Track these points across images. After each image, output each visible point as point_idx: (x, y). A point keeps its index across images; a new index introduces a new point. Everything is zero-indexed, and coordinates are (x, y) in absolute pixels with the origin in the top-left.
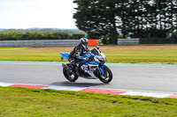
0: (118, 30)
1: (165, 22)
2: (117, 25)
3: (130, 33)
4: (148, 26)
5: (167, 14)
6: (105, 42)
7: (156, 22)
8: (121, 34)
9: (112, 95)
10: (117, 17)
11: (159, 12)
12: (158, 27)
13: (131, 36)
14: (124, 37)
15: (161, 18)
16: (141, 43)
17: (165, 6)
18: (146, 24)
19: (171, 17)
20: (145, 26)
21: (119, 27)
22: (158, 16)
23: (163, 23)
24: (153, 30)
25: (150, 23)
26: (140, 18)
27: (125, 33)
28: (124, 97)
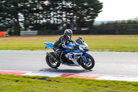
0: (21, 24)
1: (57, 18)
2: (20, 20)
3: (30, 27)
4: (45, 21)
5: (58, 12)
6: (11, 34)
7: (50, 18)
8: (23, 28)
9: (15, 75)
10: (20, 14)
11: (52, 10)
12: (52, 22)
13: (31, 29)
14: (25, 30)
15: (54, 15)
16: (39, 34)
17: (57, 5)
18: (42, 19)
19: (61, 14)
20: (42, 21)
21: (22, 22)
22: (52, 14)
23: (56, 19)
24: (48, 24)
25: (46, 18)
26: (38, 15)
27: (26, 27)
28: (25, 77)
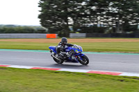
0: (70, 27)
1: (104, 22)
5: (105, 16)
7: (97, 22)
8: (72, 30)
10: (69, 18)
11: (99, 15)
13: (80, 32)
14: (74, 33)
15: (101, 19)
17: (103, 11)
18: (90, 23)
19: (108, 18)
21: (71, 25)
23: (102, 23)
25: (93, 22)
26: (86, 19)
